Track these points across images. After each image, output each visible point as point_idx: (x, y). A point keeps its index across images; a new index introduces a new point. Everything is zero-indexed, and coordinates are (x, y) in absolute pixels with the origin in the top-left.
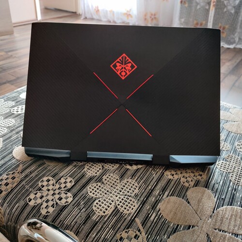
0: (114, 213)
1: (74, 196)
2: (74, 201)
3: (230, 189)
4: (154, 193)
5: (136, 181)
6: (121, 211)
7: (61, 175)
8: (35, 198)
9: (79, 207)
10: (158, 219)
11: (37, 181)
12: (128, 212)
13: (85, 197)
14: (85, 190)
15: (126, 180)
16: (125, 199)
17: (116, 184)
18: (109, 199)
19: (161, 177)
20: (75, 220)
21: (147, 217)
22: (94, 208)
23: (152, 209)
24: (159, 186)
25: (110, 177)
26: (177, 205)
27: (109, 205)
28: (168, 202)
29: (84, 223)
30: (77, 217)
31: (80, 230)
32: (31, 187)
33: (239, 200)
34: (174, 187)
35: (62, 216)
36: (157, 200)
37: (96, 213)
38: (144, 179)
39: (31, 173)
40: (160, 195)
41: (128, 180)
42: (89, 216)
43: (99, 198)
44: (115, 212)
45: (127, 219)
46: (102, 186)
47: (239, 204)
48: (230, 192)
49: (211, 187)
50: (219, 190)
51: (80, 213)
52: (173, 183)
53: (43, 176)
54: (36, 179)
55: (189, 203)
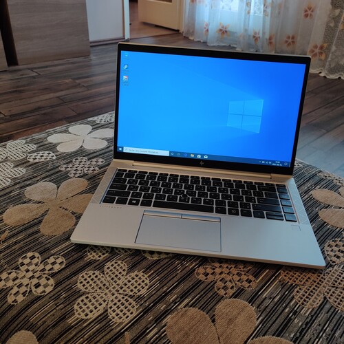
0: (100, 318)
1: (57, 285)
2: (54, 292)
3: (287, 310)
4: (167, 298)
5: (149, 277)
6: (110, 317)
7: (53, 252)
8: (7, 279)
9: (56, 302)
10: (157, 338)
11: (19, 256)
12: (119, 321)
13: (71, 288)
14: (75, 278)
15: (136, 273)
16: (123, 301)
17: (120, 276)
18: (102, 297)
19: (188, 275)
20: (44, 319)
21: (143, 333)
22: (76, 307)
23: (156, 321)
24: (178, 290)
25: (115, 265)
26: (193, 322)
27: (98, 306)
28: (182, 315)
29: (54, 326)
30: (49, 315)
31: (45, 335)
32: (7, 263)
33: (295, 330)
34: (202, 293)
35: (30, 310)
36: (168, 310)
37: (76, 314)
38: (162, 275)
39: (15, 243)
40: (176, 303)
41: (138, 274)
42: (65, 317)
43: (88, 293)
44: (102, 317)
45: (114, 330)
46: (99, 277)
47: (292, 336)
48: (286, 315)
49: (258, 302)
50: (268, 310)
51: (55, 311)
52: (202, 287)
53: (29, 250)
54: (19, 252)
55: (213, 321)
